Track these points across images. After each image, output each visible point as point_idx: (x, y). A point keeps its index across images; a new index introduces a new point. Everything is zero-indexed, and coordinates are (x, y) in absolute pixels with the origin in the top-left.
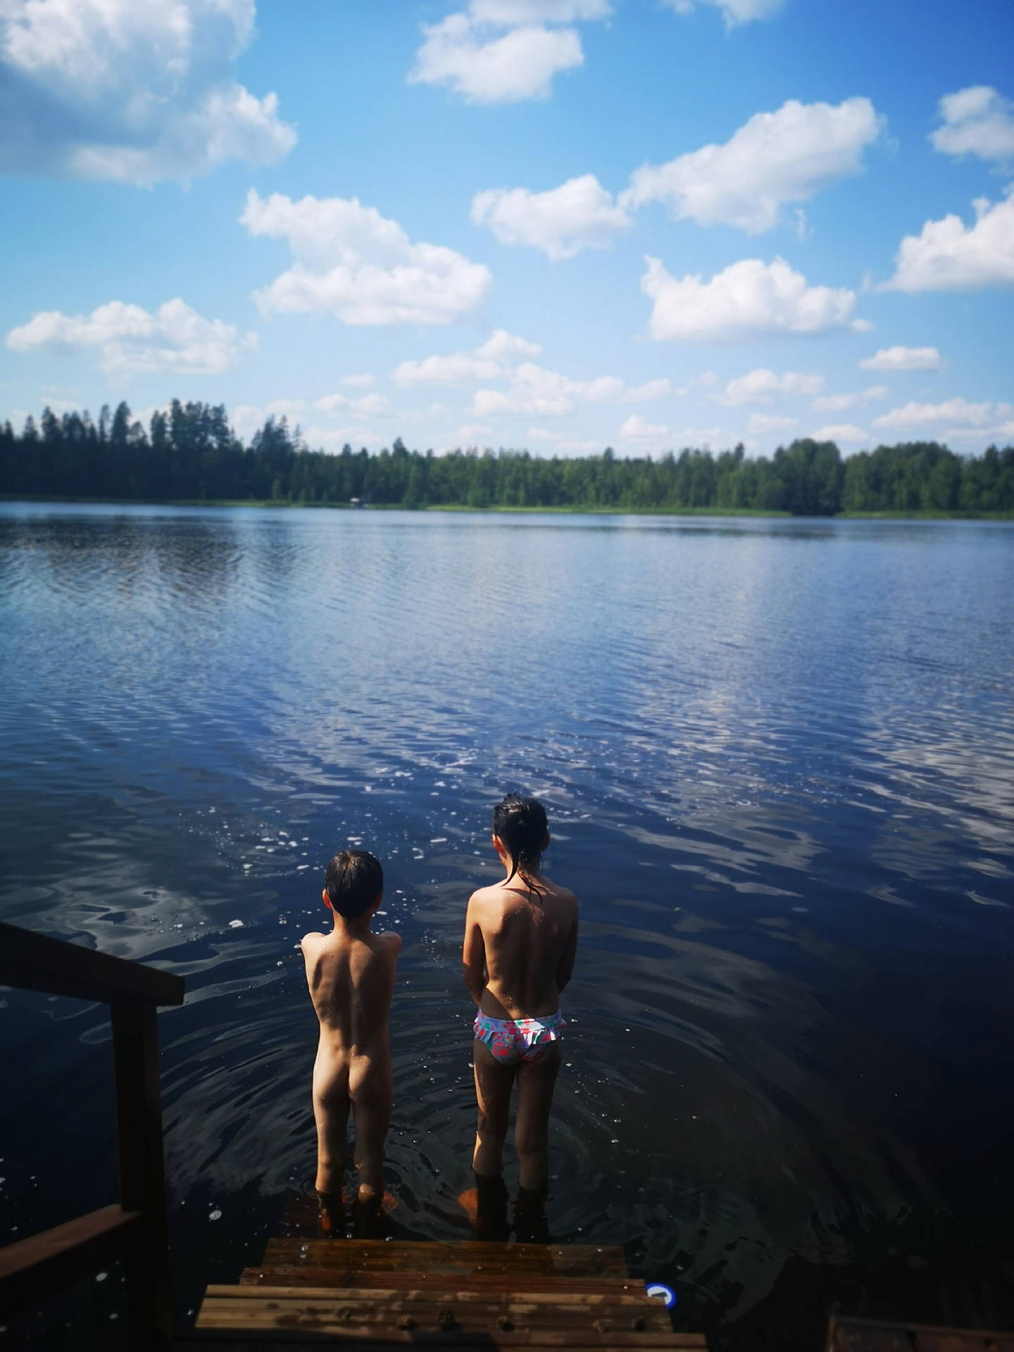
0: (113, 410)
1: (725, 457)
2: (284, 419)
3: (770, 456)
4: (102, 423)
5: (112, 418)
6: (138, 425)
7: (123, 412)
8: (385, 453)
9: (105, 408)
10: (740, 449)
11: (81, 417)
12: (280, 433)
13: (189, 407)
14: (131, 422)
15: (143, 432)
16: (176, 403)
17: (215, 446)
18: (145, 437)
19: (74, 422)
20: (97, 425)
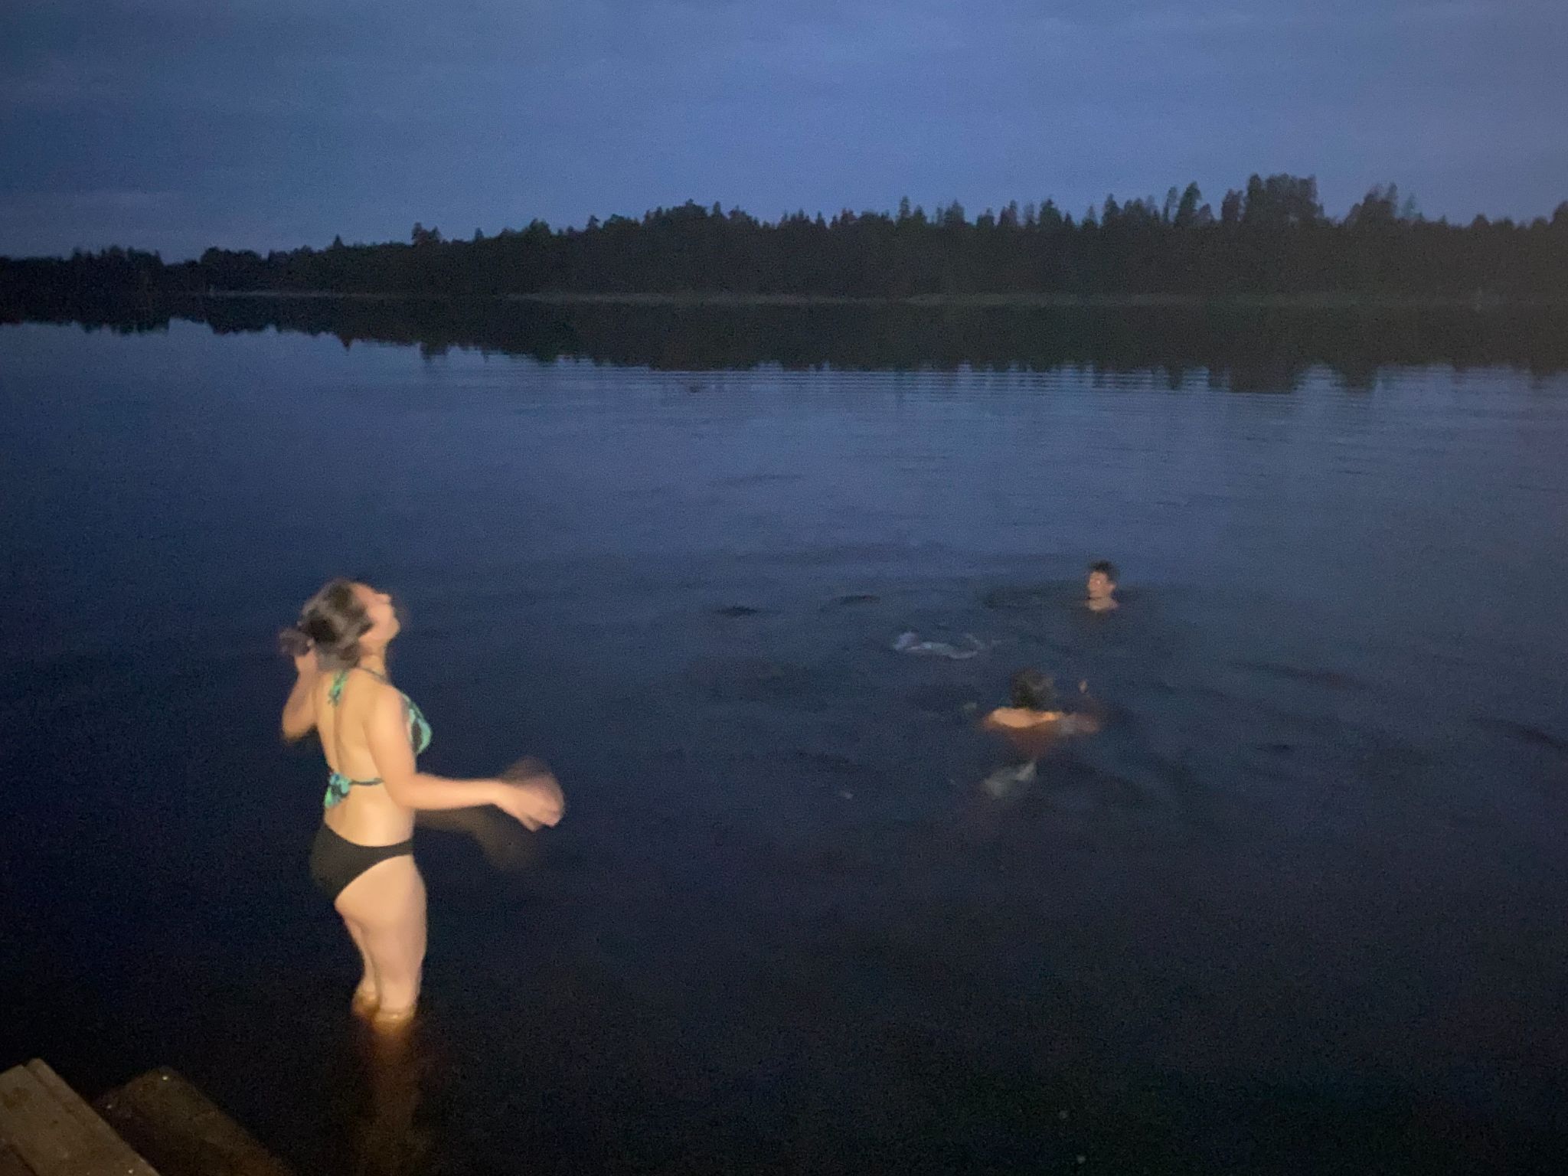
0: (1181, 192)
2: (1393, 188)
4: (1166, 210)
5: (1178, 202)
6: (1207, 208)
7: (1192, 193)
12: (1387, 205)
13: (1271, 181)
14: (1199, 204)
15: (1212, 216)
19: (1136, 209)
20: (1161, 210)
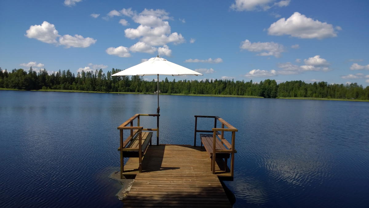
1: (248, 83)
3: (259, 83)
8: (163, 81)
9: (97, 70)
10: (251, 81)
11: (91, 72)
16: (113, 69)
17: (122, 79)
18: (106, 77)
